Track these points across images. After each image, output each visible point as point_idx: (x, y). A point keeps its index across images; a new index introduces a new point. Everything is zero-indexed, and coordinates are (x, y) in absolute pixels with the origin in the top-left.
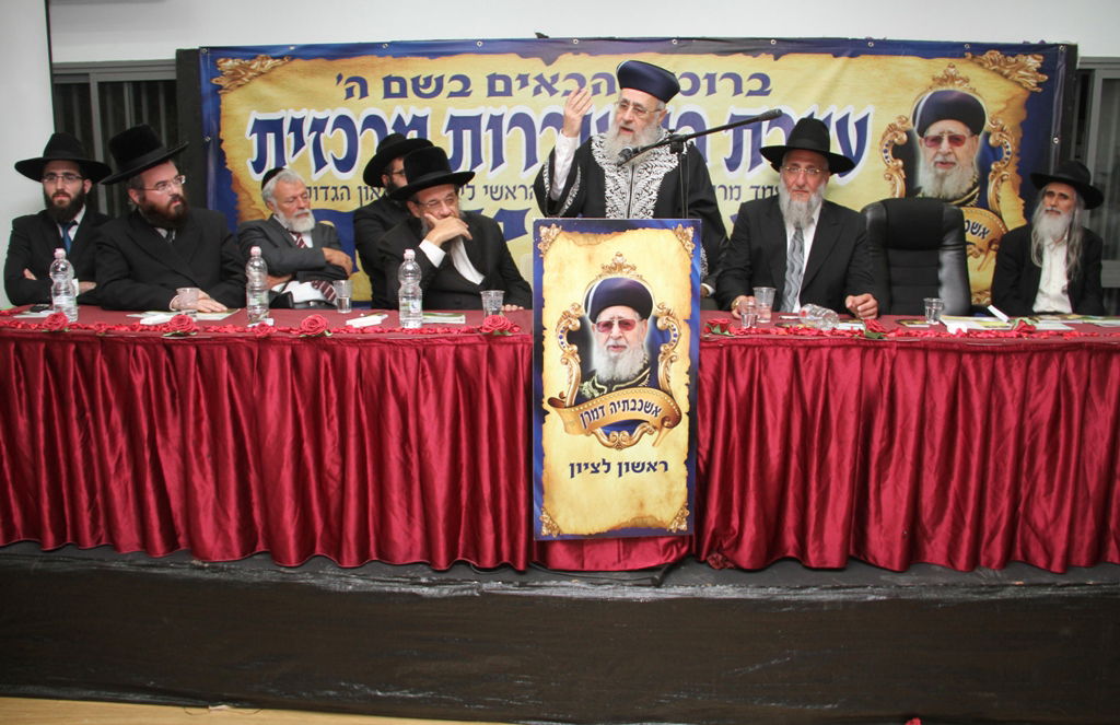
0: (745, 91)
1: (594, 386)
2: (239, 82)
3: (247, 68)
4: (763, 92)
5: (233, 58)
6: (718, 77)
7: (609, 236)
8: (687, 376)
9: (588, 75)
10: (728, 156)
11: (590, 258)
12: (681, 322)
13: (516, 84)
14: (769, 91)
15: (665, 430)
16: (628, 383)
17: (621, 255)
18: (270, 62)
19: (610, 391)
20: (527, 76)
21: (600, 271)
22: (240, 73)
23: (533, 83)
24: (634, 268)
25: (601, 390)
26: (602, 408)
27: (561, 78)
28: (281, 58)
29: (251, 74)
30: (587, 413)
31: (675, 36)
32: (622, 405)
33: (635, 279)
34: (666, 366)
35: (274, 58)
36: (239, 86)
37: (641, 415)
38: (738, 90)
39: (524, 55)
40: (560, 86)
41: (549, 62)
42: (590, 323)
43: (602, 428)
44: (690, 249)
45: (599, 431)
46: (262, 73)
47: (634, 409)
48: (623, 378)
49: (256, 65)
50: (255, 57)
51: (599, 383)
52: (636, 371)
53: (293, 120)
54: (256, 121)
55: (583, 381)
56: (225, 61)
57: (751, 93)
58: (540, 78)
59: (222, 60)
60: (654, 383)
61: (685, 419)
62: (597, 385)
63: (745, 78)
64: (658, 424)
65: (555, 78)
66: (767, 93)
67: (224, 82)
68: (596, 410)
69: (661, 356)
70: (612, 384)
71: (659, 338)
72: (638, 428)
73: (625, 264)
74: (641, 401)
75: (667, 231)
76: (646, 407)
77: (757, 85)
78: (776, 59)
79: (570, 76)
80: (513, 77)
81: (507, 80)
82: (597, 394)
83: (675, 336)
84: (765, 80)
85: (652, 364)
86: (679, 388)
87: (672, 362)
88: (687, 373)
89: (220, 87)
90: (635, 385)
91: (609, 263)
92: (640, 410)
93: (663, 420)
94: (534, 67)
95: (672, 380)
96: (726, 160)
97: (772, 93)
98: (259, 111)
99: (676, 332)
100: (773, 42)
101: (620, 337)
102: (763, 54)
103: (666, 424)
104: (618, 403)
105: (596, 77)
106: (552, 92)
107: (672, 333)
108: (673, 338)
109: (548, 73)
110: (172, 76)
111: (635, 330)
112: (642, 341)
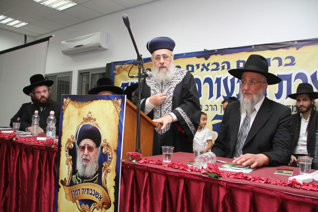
0: (284, 64)
1: (77, 179)
2: (119, 72)
3: (121, 67)
4: (292, 64)
5: (119, 65)
6: (271, 59)
7: (87, 103)
8: (114, 182)
9: (220, 63)
10: (276, 92)
11: (79, 114)
12: (113, 151)
13: (195, 68)
14: (295, 63)
15: (104, 209)
16: (90, 180)
17: (90, 113)
18: (127, 65)
19: (82, 182)
20: (199, 64)
21: (82, 120)
22: (120, 69)
23: (201, 67)
24: (95, 120)
25: (79, 181)
26: (79, 190)
27: (211, 64)
28: (130, 64)
29: (122, 69)
30: (73, 191)
31: (254, 45)
32: (87, 190)
33: (95, 125)
34: (105, 174)
35: (128, 64)
36: (119, 73)
37: (93, 198)
38: (280, 64)
39: (198, 57)
40: (210, 67)
41: (206, 59)
42: (77, 146)
43: (79, 200)
44: (119, 111)
45: (78, 201)
46: (125, 69)
47: (91, 194)
48: (88, 177)
49: (124, 66)
50: (123, 64)
51: (79, 177)
52: (93, 174)
53: (131, 83)
54: (123, 84)
55: (73, 175)
56: (117, 66)
57: (286, 65)
58: (203, 65)
59: (116, 65)
60: (100, 183)
61: (113, 206)
62: (78, 177)
63: (283, 59)
64: (101, 206)
65: (208, 65)
66: (294, 64)
67: (116, 72)
68: (77, 190)
69: (103, 168)
70: (84, 179)
71: (103, 158)
72: (92, 205)
73: (92, 117)
74: (94, 190)
75: (110, 101)
76: (96, 194)
77: (289, 61)
78: (297, 49)
79: (214, 64)
80: (195, 65)
81: (192, 66)
82: (77, 183)
83: (110, 158)
84: (293, 59)
85: (99, 172)
86: (111, 188)
87: (108, 172)
88: (114, 180)
89: (115, 74)
90: (92, 182)
91: (86, 117)
92: (94, 195)
93: (103, 204)
94: (202, 61)
95: (107, 182)
96: (275, 94)
97: (296, 64)
98: (123, 81)
99: (110, 156)
100: (296, 43)
101: (88, 155)
102: (292, 48)
103: (104, 206)
104: (85, 189)
105: (223, 63)
106: (207, 70)
107: (109, 156)
108: (109, 159)
109: (206, 63)
110: (105, 72)
111: (94, 152)
112: (96, 158)
